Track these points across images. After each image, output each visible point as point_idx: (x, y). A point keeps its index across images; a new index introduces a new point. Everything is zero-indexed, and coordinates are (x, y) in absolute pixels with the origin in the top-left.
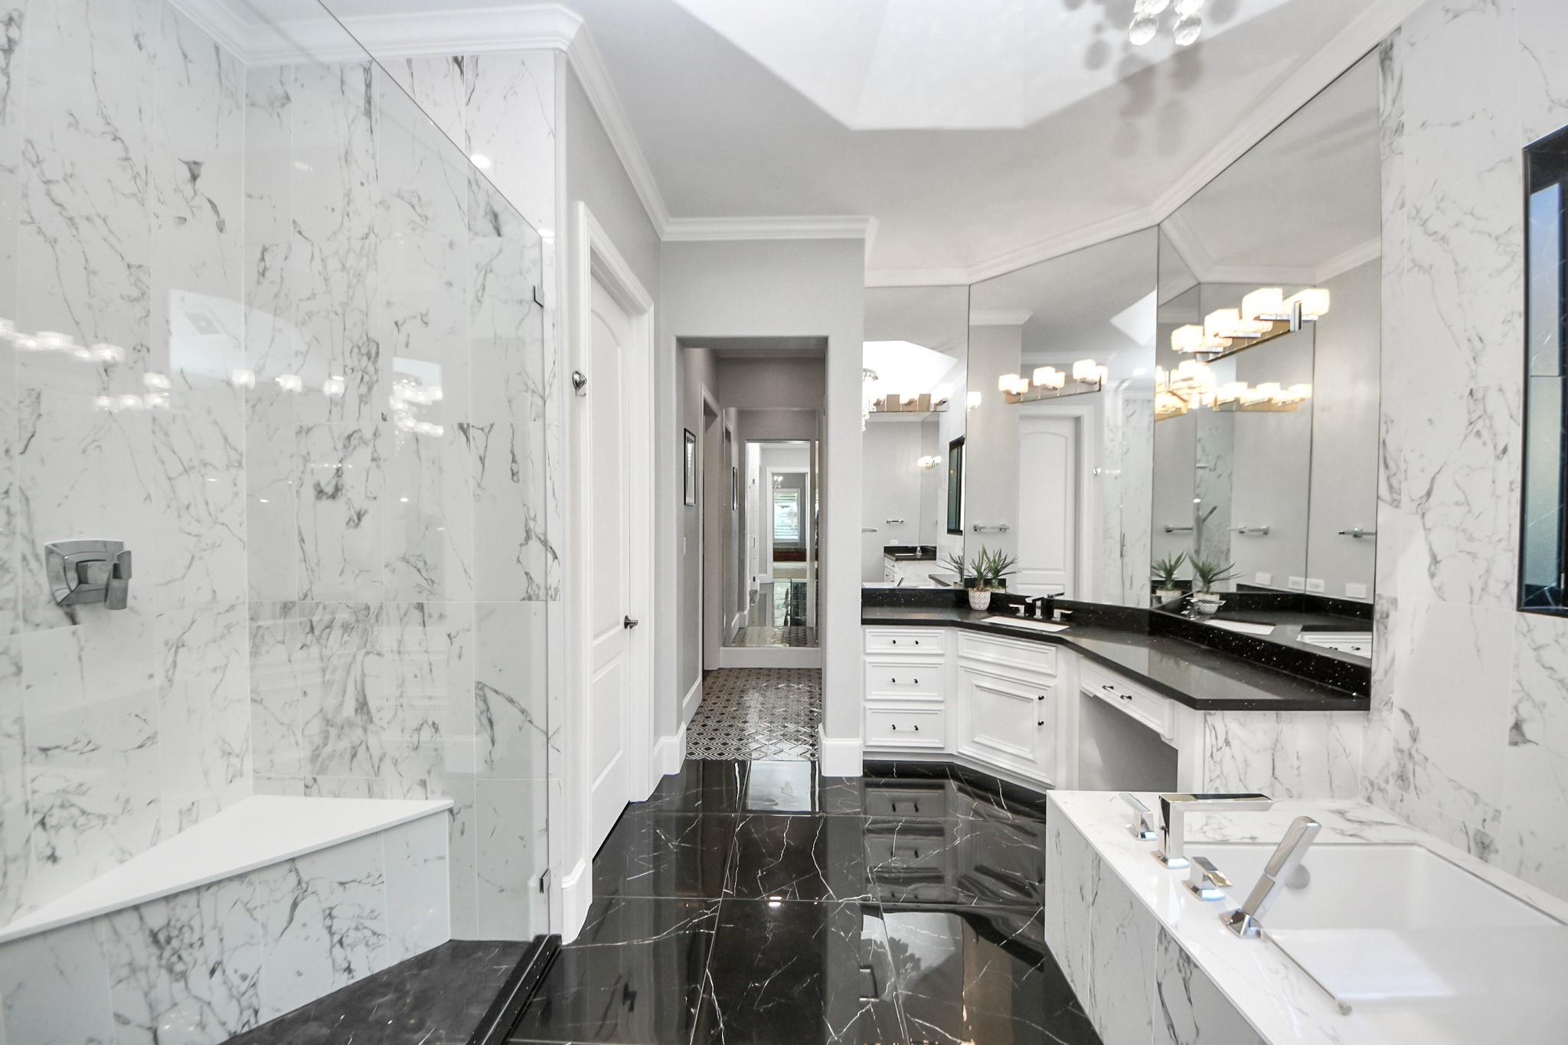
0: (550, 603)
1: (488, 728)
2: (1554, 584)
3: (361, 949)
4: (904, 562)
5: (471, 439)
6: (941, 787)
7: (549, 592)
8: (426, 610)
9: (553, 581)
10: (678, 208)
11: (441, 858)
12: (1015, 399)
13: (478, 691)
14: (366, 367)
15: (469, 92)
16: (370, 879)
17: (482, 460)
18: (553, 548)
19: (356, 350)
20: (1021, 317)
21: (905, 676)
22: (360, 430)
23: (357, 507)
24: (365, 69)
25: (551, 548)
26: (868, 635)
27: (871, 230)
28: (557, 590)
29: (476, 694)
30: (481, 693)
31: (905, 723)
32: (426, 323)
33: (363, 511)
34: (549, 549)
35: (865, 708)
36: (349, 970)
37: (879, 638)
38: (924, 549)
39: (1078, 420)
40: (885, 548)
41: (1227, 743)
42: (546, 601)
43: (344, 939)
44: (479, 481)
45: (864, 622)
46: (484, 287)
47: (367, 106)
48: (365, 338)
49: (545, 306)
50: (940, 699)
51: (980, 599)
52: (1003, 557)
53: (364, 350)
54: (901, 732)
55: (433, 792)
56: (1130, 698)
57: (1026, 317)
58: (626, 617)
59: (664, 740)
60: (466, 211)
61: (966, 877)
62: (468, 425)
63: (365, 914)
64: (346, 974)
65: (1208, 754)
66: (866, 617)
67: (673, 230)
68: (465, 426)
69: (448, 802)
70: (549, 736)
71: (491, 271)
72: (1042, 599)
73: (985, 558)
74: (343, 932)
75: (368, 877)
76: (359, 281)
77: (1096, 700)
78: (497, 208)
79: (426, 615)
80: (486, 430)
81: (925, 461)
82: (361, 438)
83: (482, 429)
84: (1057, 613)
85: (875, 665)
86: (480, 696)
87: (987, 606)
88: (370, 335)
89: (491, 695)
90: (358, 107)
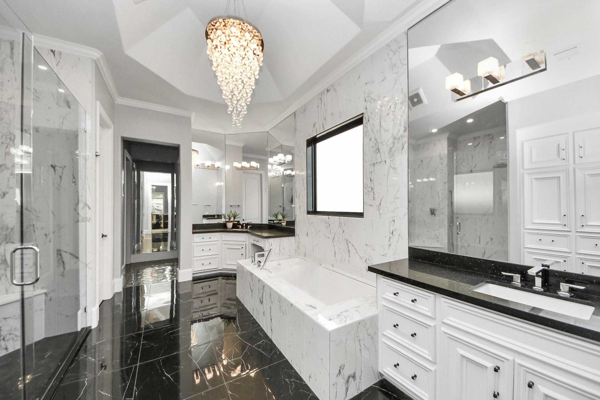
0: (87, 222)
1: (62, 264)
2: (312, 210)
3: (11, 342)
4: (210, 220)
5: (56, 170)
6: (217, 279)
7: (87, 219)
8: (35, 226)
9: (88, 216)
10: (122, 94)
11: (42, 310)
12: (237, 169)
13: (58, 252)
14: (9, 143)
15: (58, 62)
16: (15, 317)
17: (61, 177)
18: (89, 205)
19: (4, 137)
20: (242, 145)
21: (206, 248)
22: (5, 164)
23: (4, 191)
24: (10, 43)
25: (88, 206)
26: (194, 237)
27: (193, 117)
28: (90, 219)
29: (57, 253)
30: (59, 253)
31: (206, 262)
32: (38, 131)
33: (6, 192)
34: (87, 206)
35: (193, 260)
36: (6, 349)
37: (198, 237)
38: (218, 215)
39: (261, 175)
40: (203, 215)
41: (271, 245)
42: (86, 222)
43: (5, 338)
44: (59, 183)
45: (193, 233)
46: (63, 123)
47: (11, 55)
48: (9, 133)
49: (87, 132)
50: (218, 254)
51: (230, 225)
52: (236, 213)
53: (8, 137)
54: (205, 265)
55: (37, 288)
56: (258, 241)
57: (243, 145)
58: (102, 234)
59: (116, 280)
60: (56, 99)
61: (225, 303)
62: (55, 166)
63: (13, 329)
64: (5, 351)
65: (268, 248)
66: (194, 231)
67: (120, 101)
68: (54, 166)
69: (45, 291)
70: (87, 264)
71: (66, 119)
72: (245, 223)
73: (231, 213)
74: (5, 335)
75: (14, 316)
76: (6, 113)
77: (254, 245)
78: (69, 100)
79: (35, 228)
80: (63, 168)
81: (218, 184)
82: (6, 167)
83: (61, 167)
84: (249, 227)
85: (197, 246)
86: (59, 254)
87: (231, 227)
88: (11, 132)
89: (63, 253)
90: (7, 55)
